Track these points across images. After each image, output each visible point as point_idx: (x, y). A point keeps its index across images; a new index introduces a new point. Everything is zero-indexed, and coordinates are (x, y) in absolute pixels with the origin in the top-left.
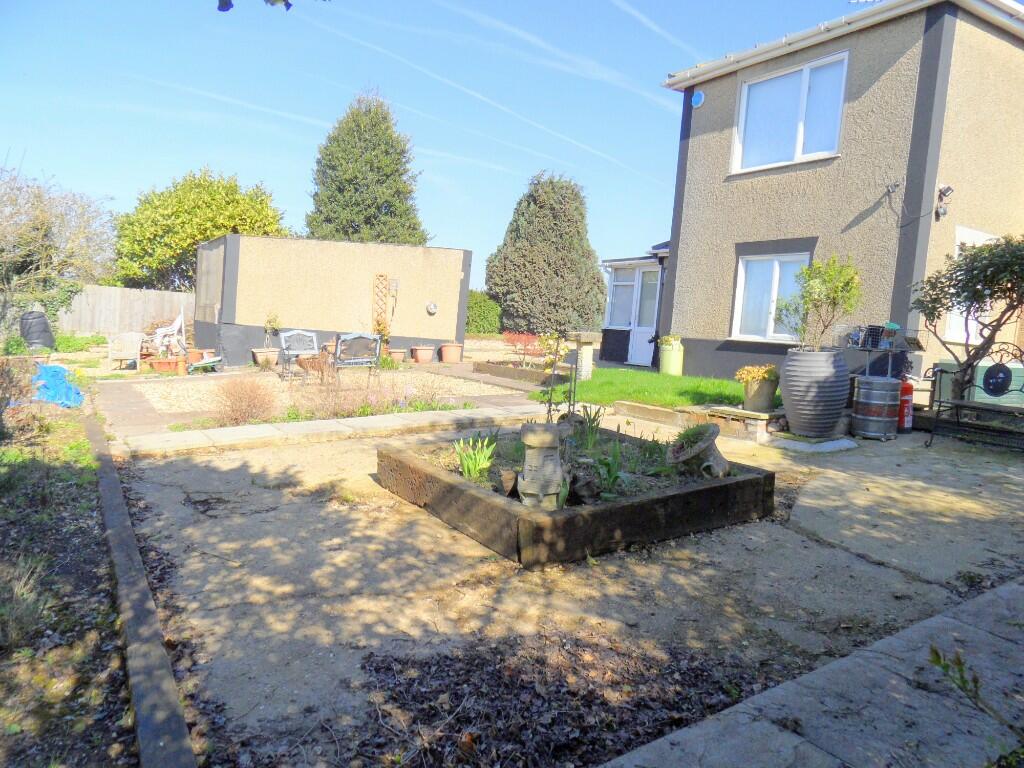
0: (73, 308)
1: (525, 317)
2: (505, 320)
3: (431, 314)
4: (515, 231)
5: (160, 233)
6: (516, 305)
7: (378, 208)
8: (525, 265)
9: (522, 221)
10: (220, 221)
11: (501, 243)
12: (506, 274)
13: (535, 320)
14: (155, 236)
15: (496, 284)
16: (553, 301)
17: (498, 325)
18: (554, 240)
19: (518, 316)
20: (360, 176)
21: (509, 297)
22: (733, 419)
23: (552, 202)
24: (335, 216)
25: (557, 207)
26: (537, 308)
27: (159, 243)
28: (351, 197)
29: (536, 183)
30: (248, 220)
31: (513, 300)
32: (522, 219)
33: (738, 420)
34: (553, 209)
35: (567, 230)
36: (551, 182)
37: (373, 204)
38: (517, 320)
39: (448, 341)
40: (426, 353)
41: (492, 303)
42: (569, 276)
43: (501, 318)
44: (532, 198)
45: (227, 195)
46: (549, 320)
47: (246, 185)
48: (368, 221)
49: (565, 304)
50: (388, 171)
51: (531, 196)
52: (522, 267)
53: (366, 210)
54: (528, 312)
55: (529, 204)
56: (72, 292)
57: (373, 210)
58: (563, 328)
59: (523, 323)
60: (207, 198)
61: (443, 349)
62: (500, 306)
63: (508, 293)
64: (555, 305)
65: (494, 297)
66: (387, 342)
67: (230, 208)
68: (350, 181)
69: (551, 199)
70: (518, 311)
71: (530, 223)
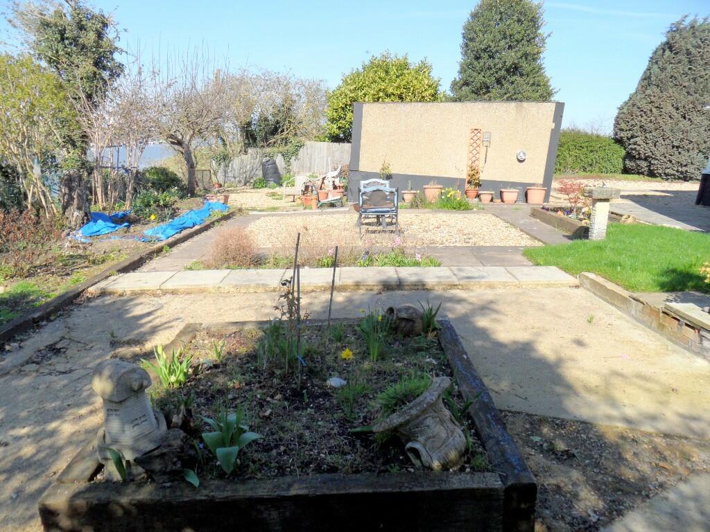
0: (299, 157)
1: (645, 159)
2: (627, 162)
3: (520, 161)
4: (647, 79)
5: (349, 103)
6: (638, 148)
7: (508, 71)
8: (651, 111)
9: (655, 68)
10: (390, 90)
11: (634, 91)
12: (633, 119)
13: (656, 162)
14: (346, 105)
15: (622, 130)
16: (676, 144)
17: (621, 166)
18: (686, 84)
19: (640, 159)
20: (492, 45)
21: (632, 141)
22: (687, 325)
23: (689, 47)
24: (471, 80)
25: (693, 51)
26: (661, 150)
27: (349, 110)
28: (485, 63)
29: (676, 30)
30: (412, 89)
31: (635, 143)
32: (655, 67)
33: (693, 328)
34: (688, 53)
35: (703, 73)
36: (693, 27)
37: (503, 67)
38: (638, 162)
39: (534, 185)
40: (511, 195)
41: (617, 147)
42: (697, 119)
43: (624, 159)
44: (668, 46)
45: (397, 70)
46: (671, 162)
47: (414, 61)
48: (498, 81)
49: (691, 146)
50: (518, 37)
51: (667, 43)
52: (649, 112)
53: (497, 72)
54: (650, 154)
55: (664, 51)
56: (298, 146)
57: (503, 73)
58: (684, 169)
59: (644, 164)
60: (383, 75)
61: (529, 192)
62: (625, 149)
63: (632, 137)
64: (678, 147)
65: (619, 141)
66: (478, 185)
67: (398, 80)
68: (485, 50)
69: (690, 43)
70: (639, 154)
71: (663, 69)
